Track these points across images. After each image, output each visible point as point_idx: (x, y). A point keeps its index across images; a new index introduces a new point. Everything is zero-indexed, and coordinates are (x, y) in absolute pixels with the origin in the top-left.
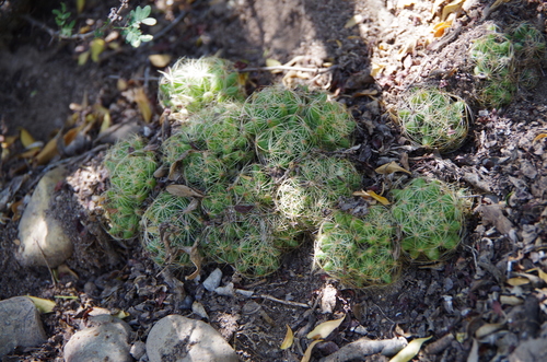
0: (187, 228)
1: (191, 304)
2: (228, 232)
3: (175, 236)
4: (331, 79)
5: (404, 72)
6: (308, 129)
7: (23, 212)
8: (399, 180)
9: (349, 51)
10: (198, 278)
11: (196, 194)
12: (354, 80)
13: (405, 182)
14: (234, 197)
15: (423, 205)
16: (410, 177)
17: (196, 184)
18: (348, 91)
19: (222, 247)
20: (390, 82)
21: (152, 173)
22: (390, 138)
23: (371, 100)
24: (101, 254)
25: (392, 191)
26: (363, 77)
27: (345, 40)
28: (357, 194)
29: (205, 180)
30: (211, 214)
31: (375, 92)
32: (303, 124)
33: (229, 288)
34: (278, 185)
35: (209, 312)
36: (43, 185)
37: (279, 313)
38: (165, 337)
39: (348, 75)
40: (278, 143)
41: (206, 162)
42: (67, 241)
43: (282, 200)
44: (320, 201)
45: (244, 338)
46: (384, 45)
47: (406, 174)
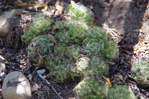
0: (45, 50)
1: (29, 74)
2: (56, 60)
3: (40, 50)
4: (120, 41)
5: (144, 54)
6: (103, 47)
7: (2, 15)
8: (120, 82)
9: (131, 37)
10: (37, 68)
11: (55, 42)
12: (127, 46)
13: (121, 84)
14: (66, 51)
15: (122, 95)
16: (123, 84)
17: (57, 40)
18: (122, 48)
19: (51, 63)
20: (137, 54)
21: (47, 27)
22: (126, 69)
23: (128, 55)
24: (14, 42)
25: (115, 84)
26: (130, 47)
27: (132, 34)
28: (104, 77)
29: (61, 40)
30: (55, 51)
31: (130, 54)
32: (103, 45)
33: (44, 77)
34: (81, 57)
35: (32, 80)
36: (13, 11)
37: (53, 96)
38: (14, 77)
39: (126, 44)
40: (91, 45)
41: (65, 35)
42: (8, 31)
43: (80, 62)
44: (91, 71)
45: (37, 95)
46: (143, 43)
47: (123, 82)
